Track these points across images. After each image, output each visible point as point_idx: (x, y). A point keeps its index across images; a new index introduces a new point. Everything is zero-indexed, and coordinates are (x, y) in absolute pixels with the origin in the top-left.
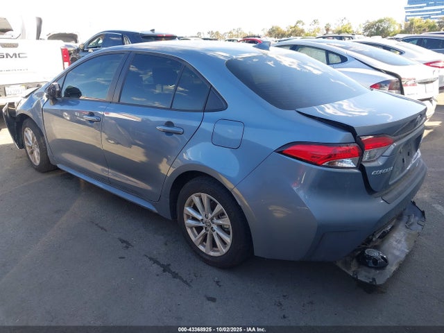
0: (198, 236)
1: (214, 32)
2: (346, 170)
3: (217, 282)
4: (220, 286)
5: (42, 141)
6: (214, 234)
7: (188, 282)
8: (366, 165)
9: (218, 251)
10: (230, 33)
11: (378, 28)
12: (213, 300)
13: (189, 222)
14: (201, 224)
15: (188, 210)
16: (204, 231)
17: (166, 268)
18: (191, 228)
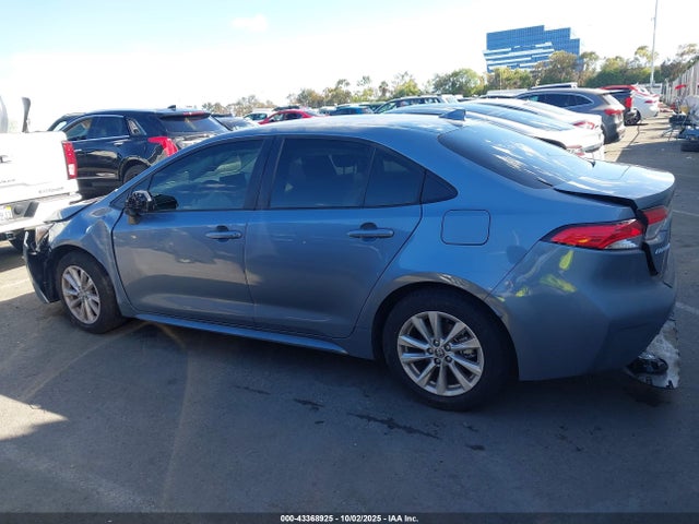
0: (423, 375)
1: (213, 104)
2: (623, 253)
3: (470, 428)
4: (476, 431)
5: (105, 283)
6: (451, 365)
7: (433, 433)
8: (648, 242)
9: (461, 387)
10: (239, 104)
11: (454, 84)
12: (481, 448)
13: (405, 357)
14: (427, 355)
15: (404, 340)
16: (432, 365)
17: (391, 424)
18: (409, 364)
